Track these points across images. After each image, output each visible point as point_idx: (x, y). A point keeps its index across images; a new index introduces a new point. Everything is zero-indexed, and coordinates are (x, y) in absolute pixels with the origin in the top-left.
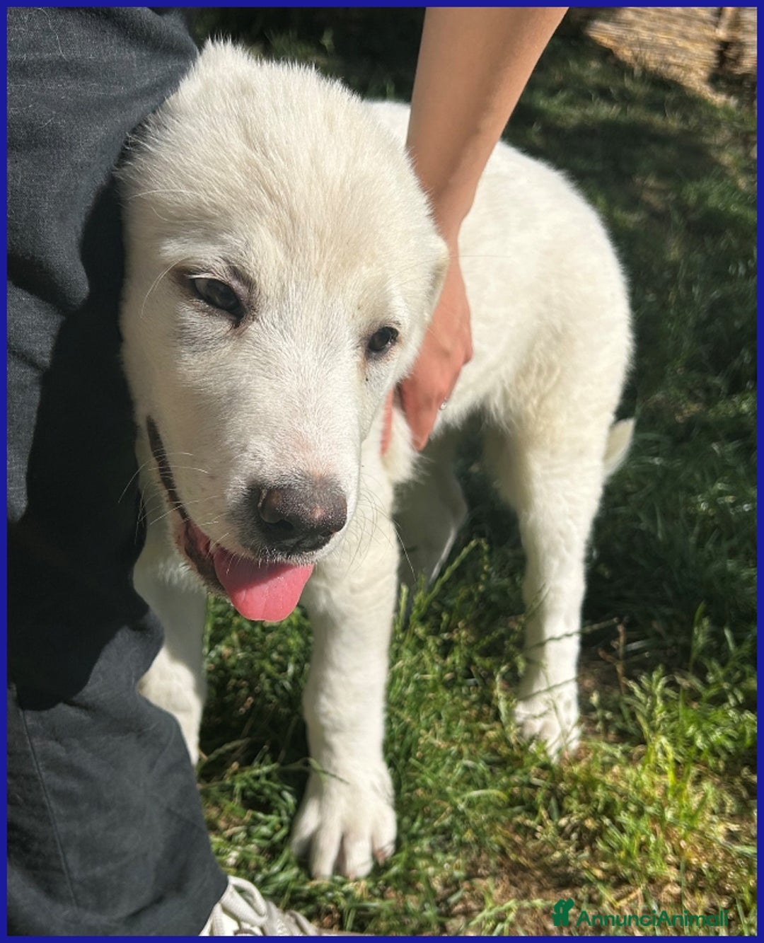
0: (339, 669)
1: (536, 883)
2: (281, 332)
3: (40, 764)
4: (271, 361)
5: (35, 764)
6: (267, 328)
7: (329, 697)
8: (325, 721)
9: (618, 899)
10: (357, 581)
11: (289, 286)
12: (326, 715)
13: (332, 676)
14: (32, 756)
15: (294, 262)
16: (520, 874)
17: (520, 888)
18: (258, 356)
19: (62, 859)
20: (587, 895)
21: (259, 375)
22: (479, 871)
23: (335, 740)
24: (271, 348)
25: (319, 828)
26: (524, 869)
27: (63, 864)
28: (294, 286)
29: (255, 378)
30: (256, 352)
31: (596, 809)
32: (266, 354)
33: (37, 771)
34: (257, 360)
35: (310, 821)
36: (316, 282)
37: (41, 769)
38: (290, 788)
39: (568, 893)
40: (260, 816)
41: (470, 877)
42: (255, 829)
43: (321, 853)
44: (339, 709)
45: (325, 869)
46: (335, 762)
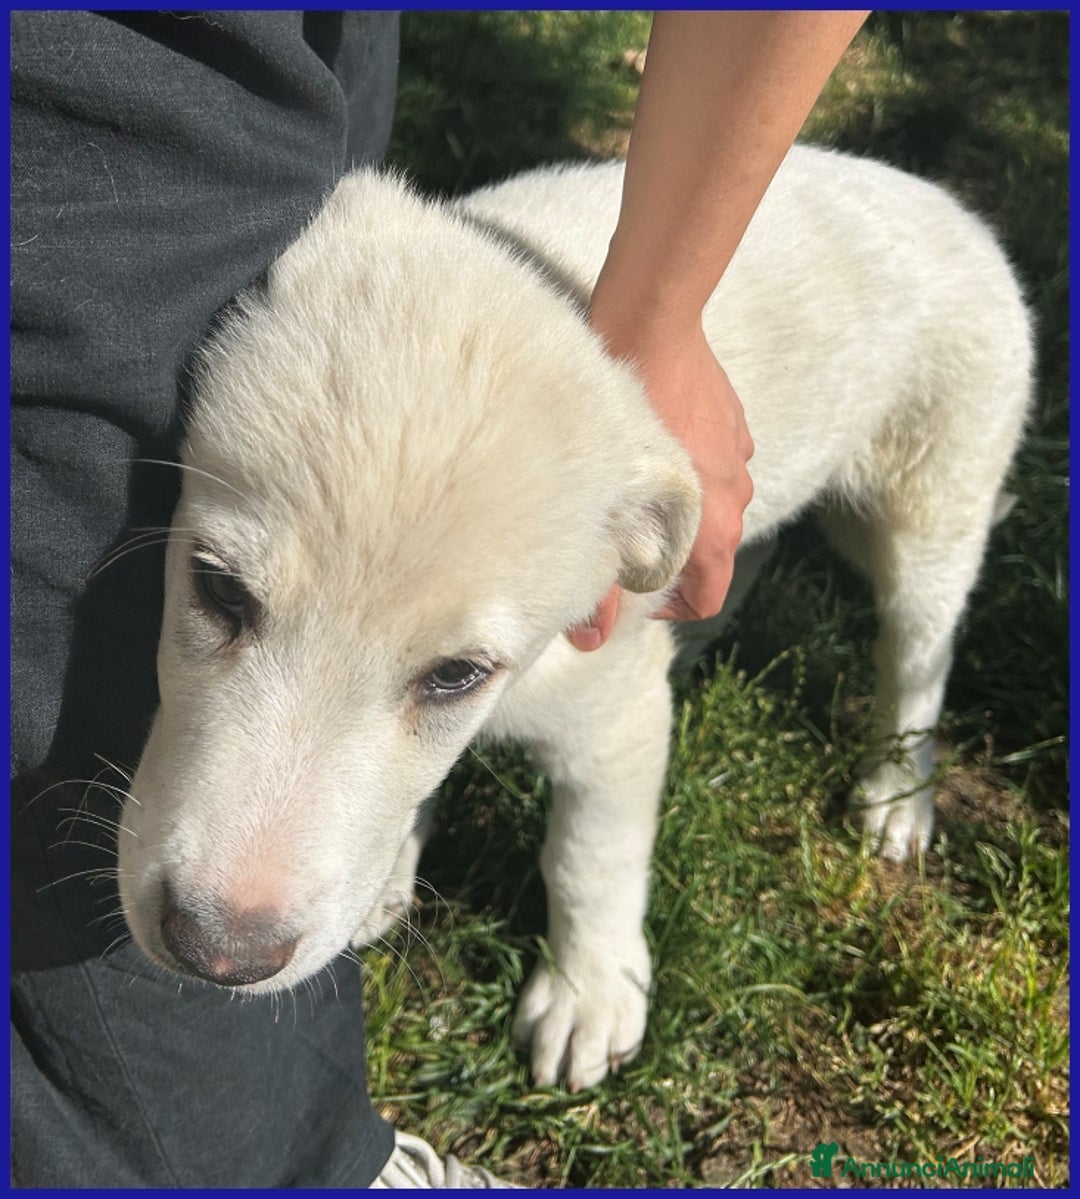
1: (830, 1113)
3: (119, 1047)
5: (112, 1047)
6: (265, 658)
8: (562, 895)
10: (602, 752)
13: (573, 848)
14: (108, 1038)
16: (811, 1096)
17: (809, 1119)
19: (156, 1145)
20: (898, 1144)
22: (756, 1086)
23: (576, 914)
26: (818, 1088)
27: (158, 1149)
31: (924, 1014)
33: (116, 1055)
35: (538, 1000)
37: (121, 1052)
38: (518, 952)
39: (872, 1134)
40: (478, 987)
41: (743, 1093)
42: (470, 1000)
43: (543, 1051)
44: (580, 884)
45: (548, 1070)
46: (573, 938)
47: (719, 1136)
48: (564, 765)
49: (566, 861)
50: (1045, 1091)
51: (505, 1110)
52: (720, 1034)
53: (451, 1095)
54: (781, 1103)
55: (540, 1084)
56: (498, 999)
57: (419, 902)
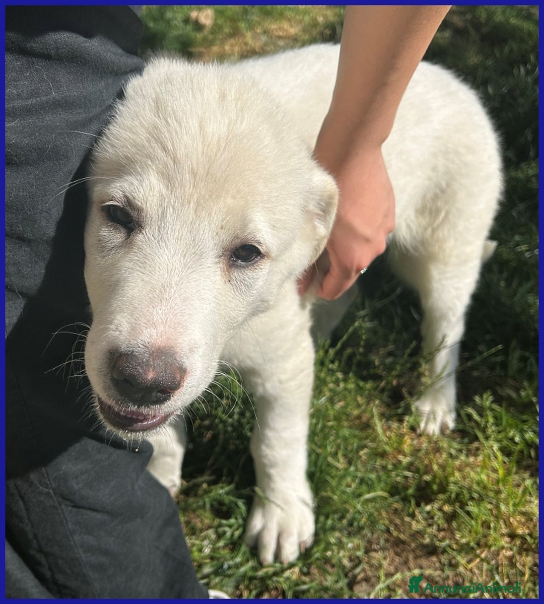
0: (274, 429)
1: (412, 553)
2: (158, 242)
3: (80, 550)
4: (147, 261)
6: (148, 238)
7: (268, 446)
8: (266, 461)
9: (469, 562)
10: (283, 377)
11: (168, 209)
12: (265, 457)
13: (270, 434)
15: (173, 193)
16: (401, 546)
17: (402, 557)
18: (139, 258)
20: (448, 561)
21: (137, 270)
22: (373, 547)
23: (273, 471)
24: (149, 252)
25: (264, 528)
26: (403, 542)
28: (172, 210)
29: (133, 273)
30: (138, 255)
31: (450, 497)
32: (145, 256)
33: (78, 555)
34: (138, 260)
35: (257, 523)
36: (188, 208)
38: (243, 500)
39: (434, 559)
40: (224, 522)
41: (367, 551)
42: (221, 530)
43: (265, 547)
44: (275, 453)
45: (268, 556)
46: (272, 485)
47: (359, 574)
48: (263, 385)
49: (267, 442)
50: (515, 523)
51: (251, 579)
52: (351, 524)
53: (221, 578)
54: (387, 553)
55: (265, 563)
56: (235, 526)
57: (185, 483)
